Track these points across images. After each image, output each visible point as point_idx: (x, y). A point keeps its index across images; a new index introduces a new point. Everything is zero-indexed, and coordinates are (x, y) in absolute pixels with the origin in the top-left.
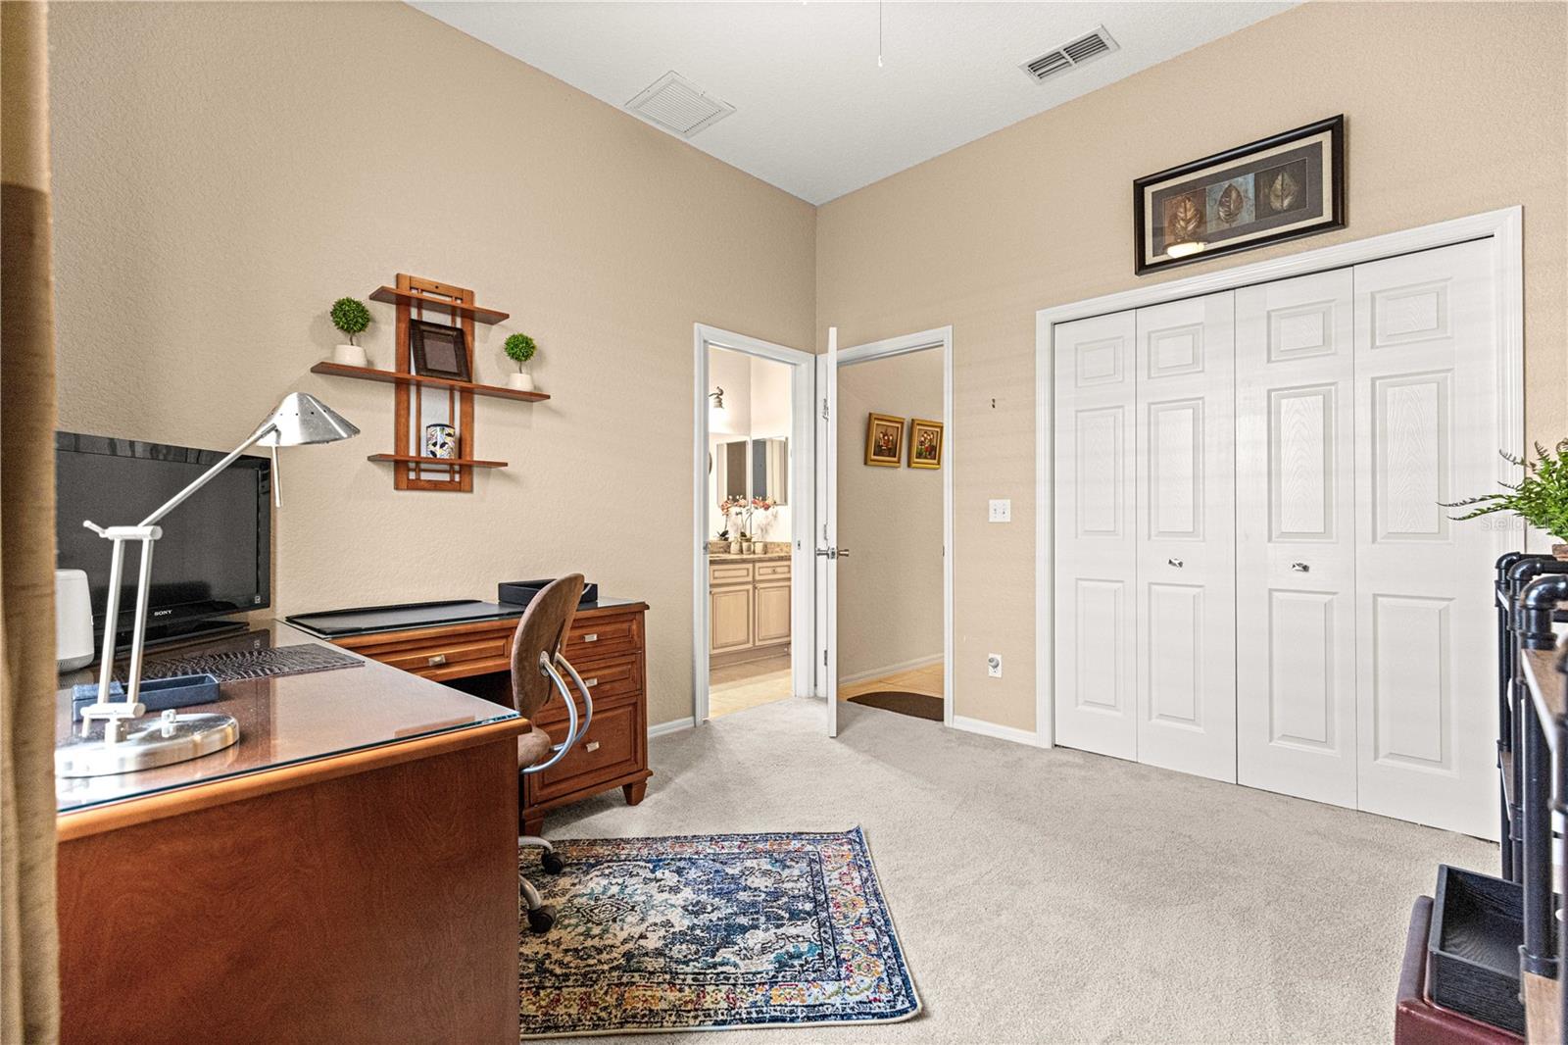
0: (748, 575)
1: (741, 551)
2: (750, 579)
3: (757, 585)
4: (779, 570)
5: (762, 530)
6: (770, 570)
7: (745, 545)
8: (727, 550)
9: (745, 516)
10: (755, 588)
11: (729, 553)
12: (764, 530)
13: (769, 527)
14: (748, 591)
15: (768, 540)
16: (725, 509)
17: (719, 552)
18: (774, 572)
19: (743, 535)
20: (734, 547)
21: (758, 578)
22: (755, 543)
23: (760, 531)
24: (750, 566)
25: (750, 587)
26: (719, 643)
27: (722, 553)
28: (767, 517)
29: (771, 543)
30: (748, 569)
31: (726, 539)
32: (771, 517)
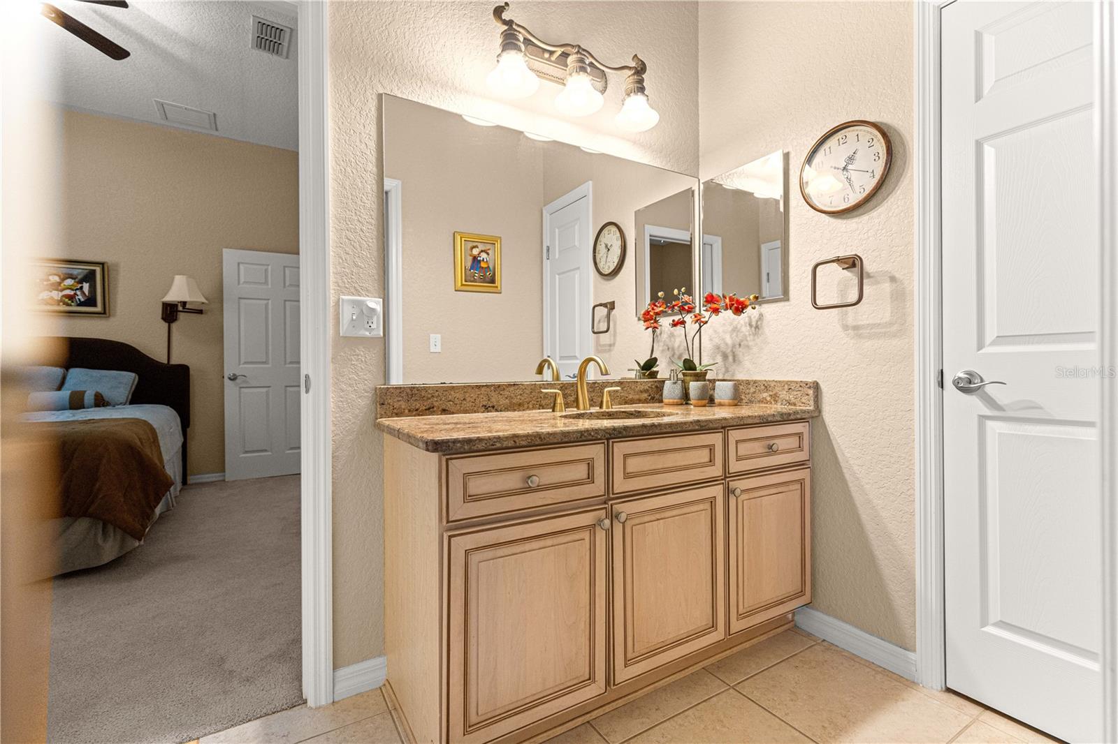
0: (711, 461)
1: (685, 398)
2: (717, 471)
3: (733, 485)
4: (781, 444)
5: (725, 356)
6: (758, 447)
7: (694, 386)
8: (656, 395)
9: (691, 327)
10: (729, 492)
11: (661, 401)
12: (730, 356)
13: (739, 352)
14: (712, 501)
15: (741, 376)
16: (650, 319)
17: (640, 401)
18: (771, 451)
19: (689, 365)
20: (671, 391)
21: (735, 467)
22: (713, 381)
23: (719, 359)
24: (716, 439)
25: (717, 491)
26: (641, 648)
27: (645, 401)
28: (735, 330)
29: (748, 382)
30: (711, 449)
31: (653, 375)
32: (745, 330)
